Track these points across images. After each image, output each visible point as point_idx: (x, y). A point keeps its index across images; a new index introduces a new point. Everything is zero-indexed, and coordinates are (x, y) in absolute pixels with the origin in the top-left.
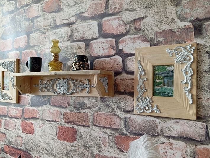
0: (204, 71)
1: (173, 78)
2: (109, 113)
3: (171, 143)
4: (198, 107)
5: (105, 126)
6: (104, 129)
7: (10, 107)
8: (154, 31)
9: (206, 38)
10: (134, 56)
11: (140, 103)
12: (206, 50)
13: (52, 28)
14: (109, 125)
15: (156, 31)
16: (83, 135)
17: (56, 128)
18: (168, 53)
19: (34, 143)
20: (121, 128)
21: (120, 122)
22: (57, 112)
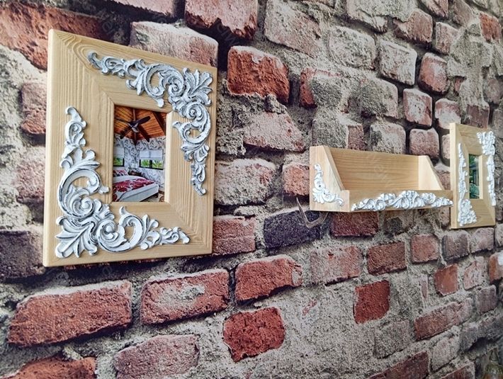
2: (429, 235)
3: (476, 262)
5: (425, 260)
6: (424, 266)
8: (467, 103)
13: (336, 16)
16: (399, 291)
17: (352, 295)
20: (439, 257)
21: (438, 247)
22: (352, 252)
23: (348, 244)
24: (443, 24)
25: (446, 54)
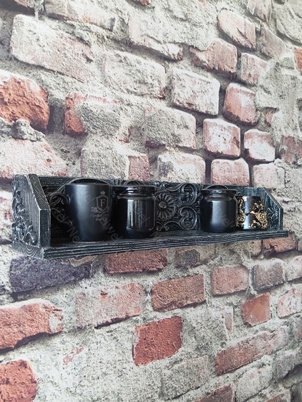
2: (235, 266)
3: (293, 290)
5: (230, 292)
6: (228, 298)
8: (281, 134)
16: (195, 326)
20: (248, 287)
21: (247, 277)
22: (132, 290)
23: (127, 281)
24: (250, 56)
25: (254, 85)
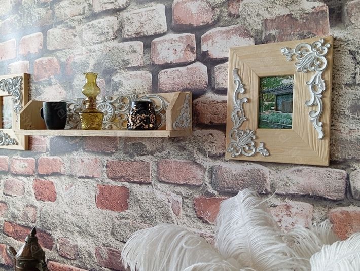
0: (344, 84)
1: (292, 97)
2: (186, 161)
3: (288, 206)
4: (334, 143)
5: (178, 182)
6: (176, 188)
7: (14, 157)
8: (262, 19)
9: (348, 28)
10: (228, 63)
11: (236, 141)
12: (349, 48)
13: (87, 18)
14: (185, 180)
15: (265, 18)
16: (141, 199)
17: (94, 189)
18: (284, 55)
19: (56, 217)
20: (204, 185)
21: (203, 174)
22: (96, 162)
23: (93, 156)
